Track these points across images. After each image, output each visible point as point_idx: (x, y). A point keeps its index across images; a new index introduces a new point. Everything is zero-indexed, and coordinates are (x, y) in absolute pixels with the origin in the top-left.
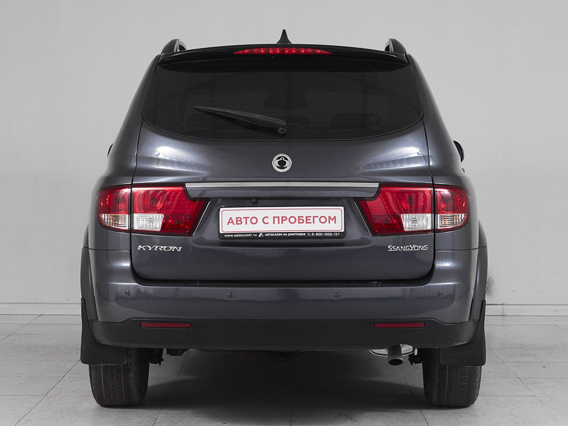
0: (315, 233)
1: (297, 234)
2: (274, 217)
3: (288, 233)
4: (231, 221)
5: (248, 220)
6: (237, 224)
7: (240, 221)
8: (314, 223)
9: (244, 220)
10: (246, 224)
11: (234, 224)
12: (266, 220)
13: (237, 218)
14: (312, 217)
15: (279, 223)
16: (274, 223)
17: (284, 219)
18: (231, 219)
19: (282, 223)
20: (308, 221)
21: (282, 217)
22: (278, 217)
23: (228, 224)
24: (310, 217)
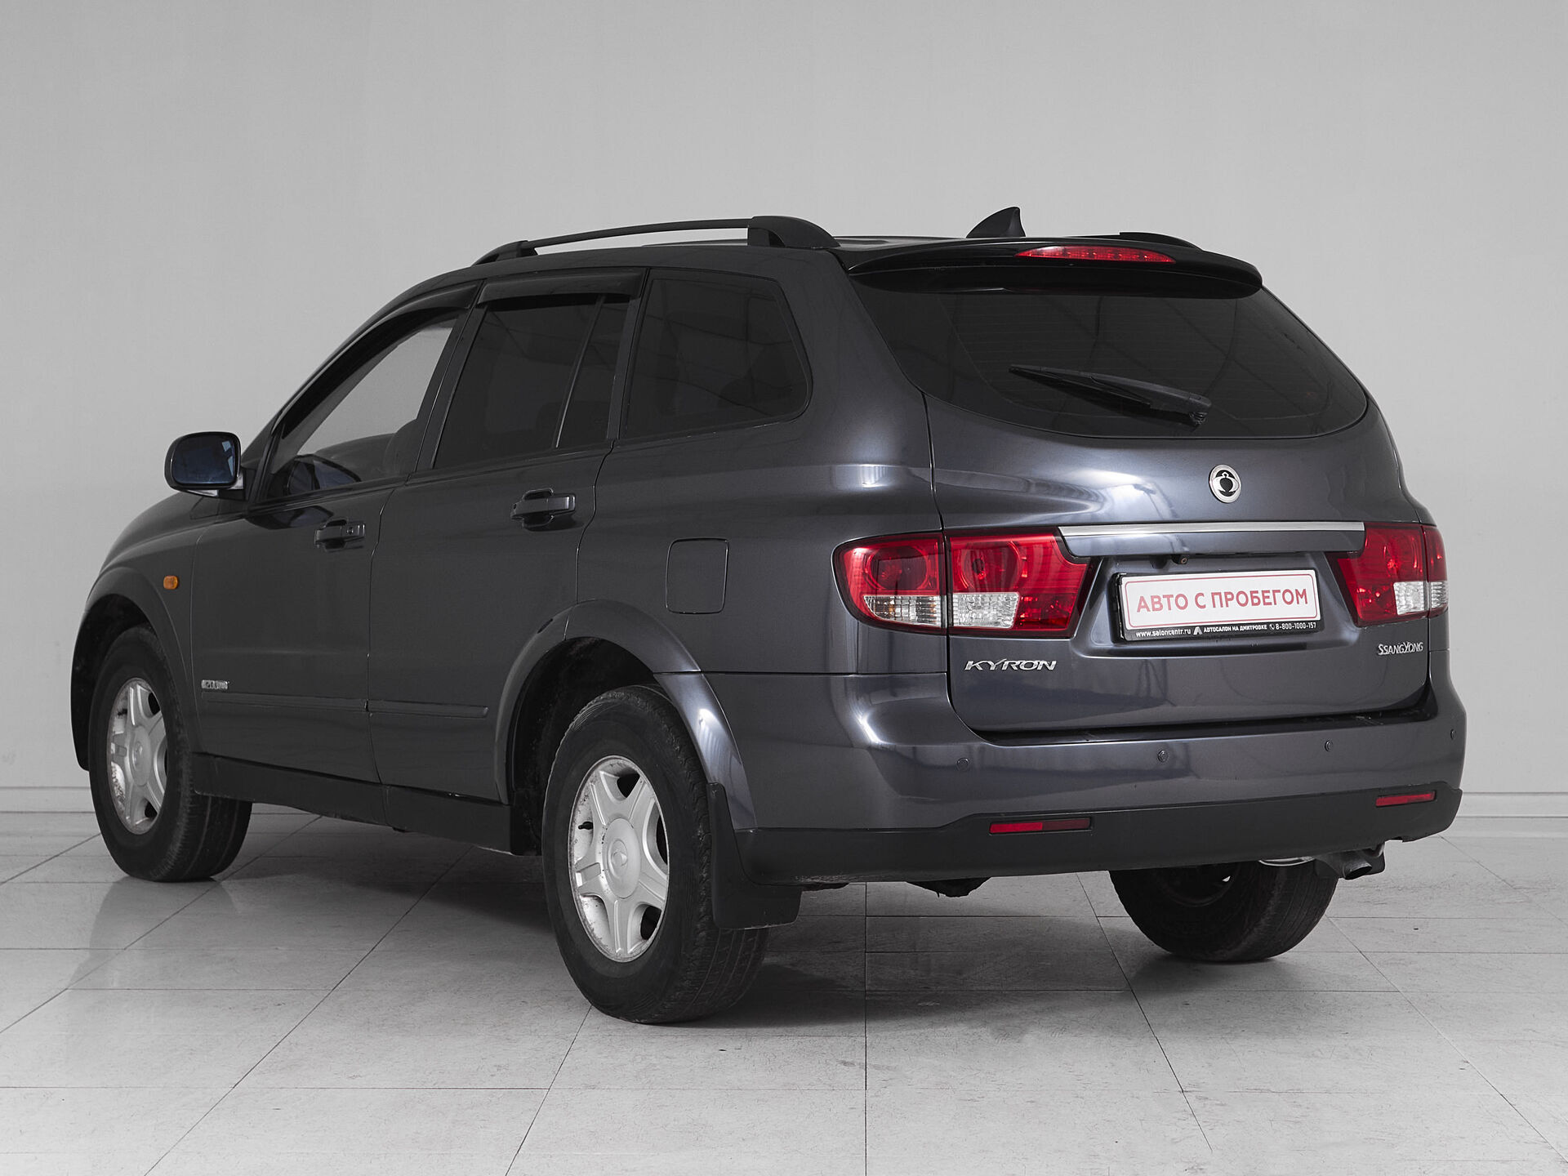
0: (1280, 623)
1: (1254, 627)
2: (1213, 594)
3: (1239, 625)
4: (1143, 604)
5: (1172, 600)
6: (1154, 609)
7: (1159, 602)
8: (1275, 604)
9: (1164, 601)
10: (1170, 609)
11: (1148, 610)
12: (1201, 600)
13: (1153, 597)
14: (1271, 592)
15: (1222, 606)
16: (1214, 607)
17: (1229, 596)
18: (1142, 599)
19: (1227, 606)
20: (1267, 601)
21: (1226, 594)
22: (1220, 594)
23: (1139, 611)
24: (1268, 592)
